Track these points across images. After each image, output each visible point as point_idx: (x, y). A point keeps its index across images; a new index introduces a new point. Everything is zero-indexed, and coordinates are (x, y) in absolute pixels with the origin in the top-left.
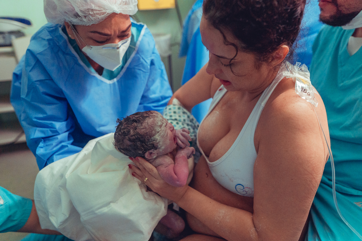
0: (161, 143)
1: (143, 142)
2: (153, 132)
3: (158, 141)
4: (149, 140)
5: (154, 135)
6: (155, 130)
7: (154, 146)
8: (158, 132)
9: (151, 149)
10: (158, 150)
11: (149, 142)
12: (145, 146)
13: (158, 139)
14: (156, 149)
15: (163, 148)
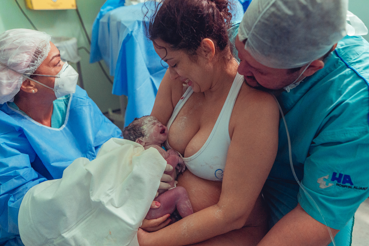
0: (147, 132)
1: (134, 130)
2: (143, 123)
3: (144, 130)
4: (139, 129)
5: (143, 126)
6: (144, 122)
7: (142, 134)
8: (146, 124)
9: (140, 137)
10: (145, 137)
11: (138, 131)
12: (136, 134)
13: (144, 128)
14: (143, 137)
15: (148, 135)
